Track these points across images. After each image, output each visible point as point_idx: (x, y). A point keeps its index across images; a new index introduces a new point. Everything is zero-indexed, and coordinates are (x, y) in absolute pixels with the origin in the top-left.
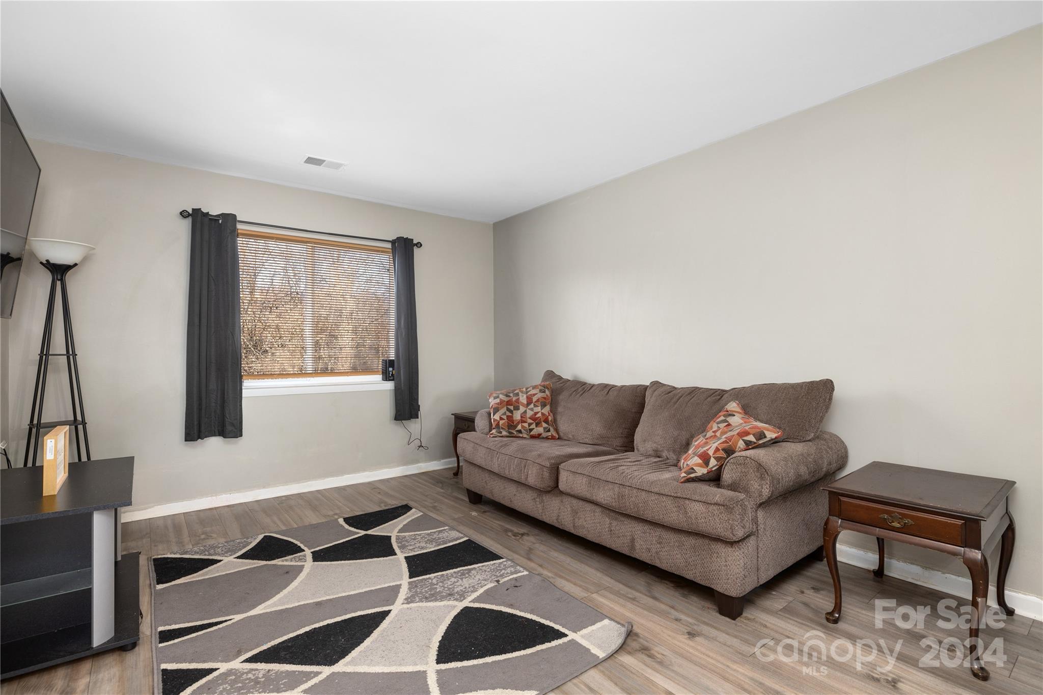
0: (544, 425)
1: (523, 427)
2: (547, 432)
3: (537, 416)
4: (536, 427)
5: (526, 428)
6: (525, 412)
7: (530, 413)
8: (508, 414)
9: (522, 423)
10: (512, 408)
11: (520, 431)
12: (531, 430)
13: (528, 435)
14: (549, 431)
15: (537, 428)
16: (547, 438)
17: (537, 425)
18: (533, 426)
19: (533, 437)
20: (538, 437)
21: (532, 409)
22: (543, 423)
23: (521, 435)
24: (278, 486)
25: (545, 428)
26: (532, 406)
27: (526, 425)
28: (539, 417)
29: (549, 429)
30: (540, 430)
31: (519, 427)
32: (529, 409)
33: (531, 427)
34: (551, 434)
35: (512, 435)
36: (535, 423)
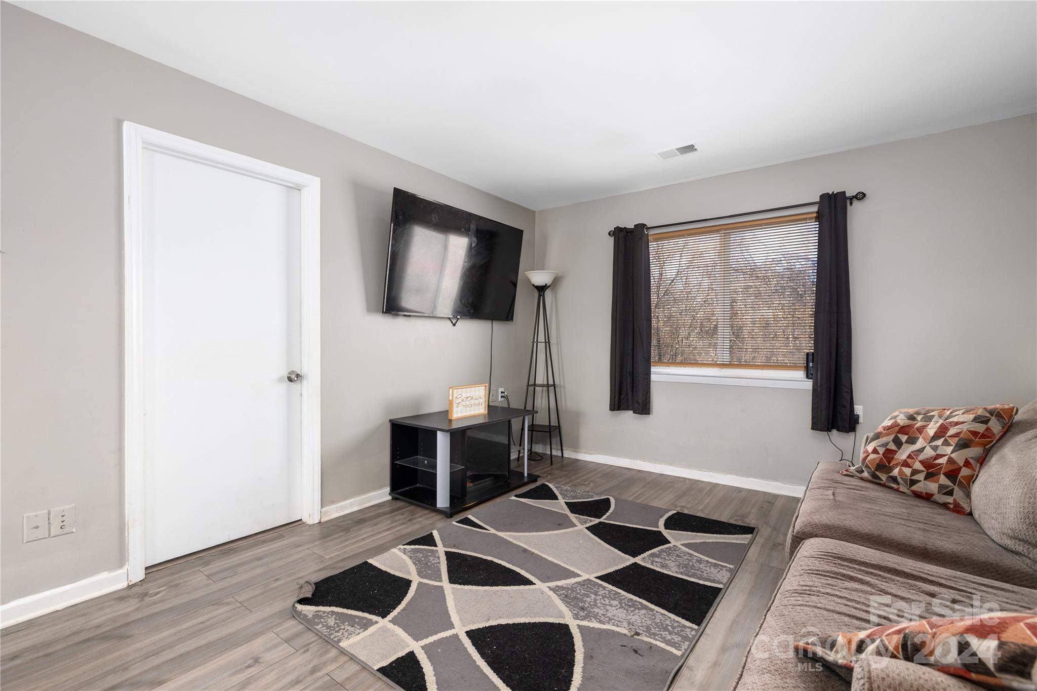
0: (943, 480)
1: (901, 471)
2: (945, 494)
3: (937, 462)
4: (925, 479)
5: (907, 476)
6: (923, 449)
7: (929, 453)
8: (892, 447)
9: (903, 465)
10: (904, 438)
11: (894, 479)
12: (913, 482)
13: (908, 489)
14: (950, 493)
15: (926, 482)
16: (945, 506)
17: (929, 477)
18: (920, 477)
19: (917, 495)
20: (927, 497)
21: (935, 448)
22: (942, 476)
23: (895, 486)
24: (681, 467)
25: (941, 487)
26: (939, 442)
27: (908, 471)
28: (940, 464)
29: (952, 490)
30: (932, 487)
31: (896, 472)
32: (930, 446)
33: (915, 477)
34: (954, 499)
35: (878, 481)
36: (925, 473)
